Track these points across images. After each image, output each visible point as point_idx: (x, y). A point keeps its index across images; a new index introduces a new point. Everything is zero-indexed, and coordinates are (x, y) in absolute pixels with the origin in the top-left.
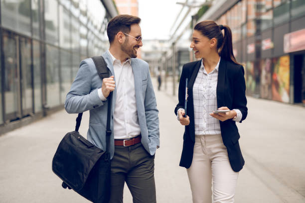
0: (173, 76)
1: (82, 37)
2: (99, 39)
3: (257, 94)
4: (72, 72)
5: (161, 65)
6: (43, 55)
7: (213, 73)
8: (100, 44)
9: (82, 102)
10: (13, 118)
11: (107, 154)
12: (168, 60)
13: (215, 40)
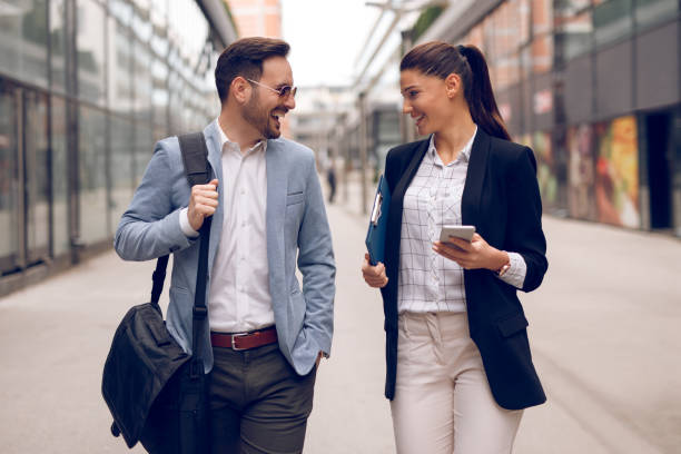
0: (361, 169)
1: (157, 84)
2: (194, 89)
3: (561, 208)
4: (134, 165)
5: (334, 145)
6: (73, 128)
7: (458, 163)
8: (196, 100)
9: (147, 237)
10: (8, 267)
11: (195, 363)
12: (349, 133)
13: (455, 79)
